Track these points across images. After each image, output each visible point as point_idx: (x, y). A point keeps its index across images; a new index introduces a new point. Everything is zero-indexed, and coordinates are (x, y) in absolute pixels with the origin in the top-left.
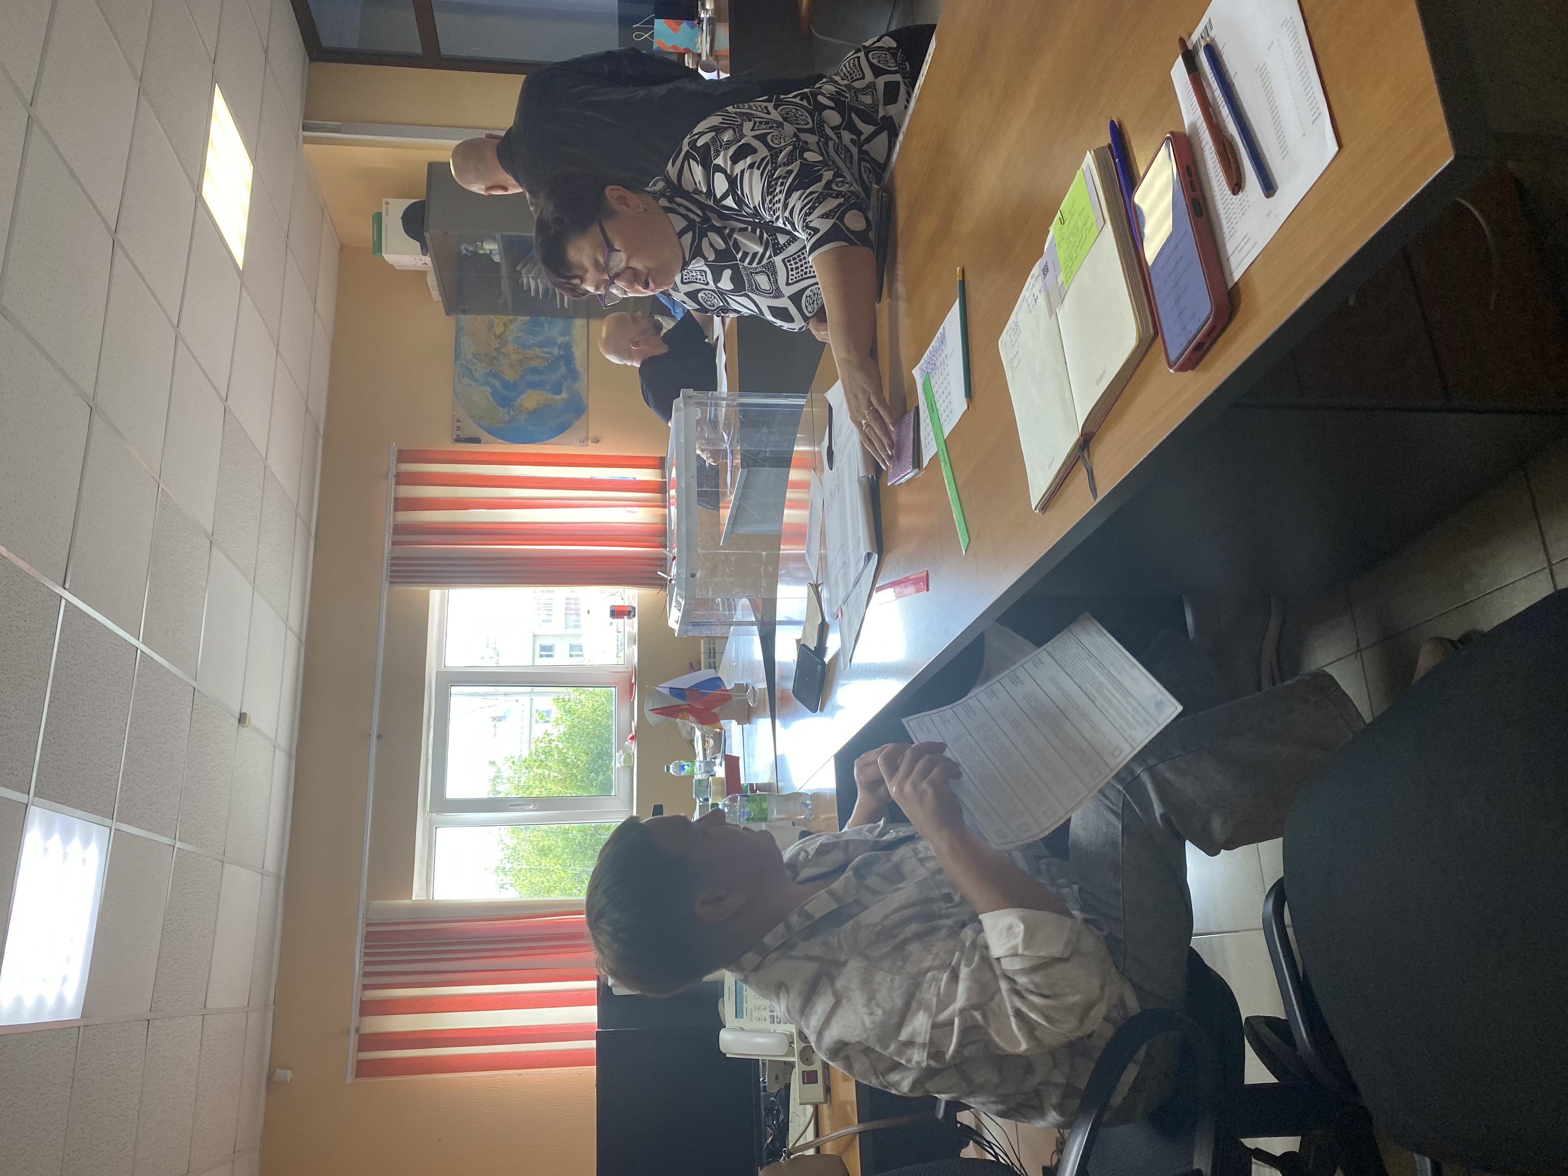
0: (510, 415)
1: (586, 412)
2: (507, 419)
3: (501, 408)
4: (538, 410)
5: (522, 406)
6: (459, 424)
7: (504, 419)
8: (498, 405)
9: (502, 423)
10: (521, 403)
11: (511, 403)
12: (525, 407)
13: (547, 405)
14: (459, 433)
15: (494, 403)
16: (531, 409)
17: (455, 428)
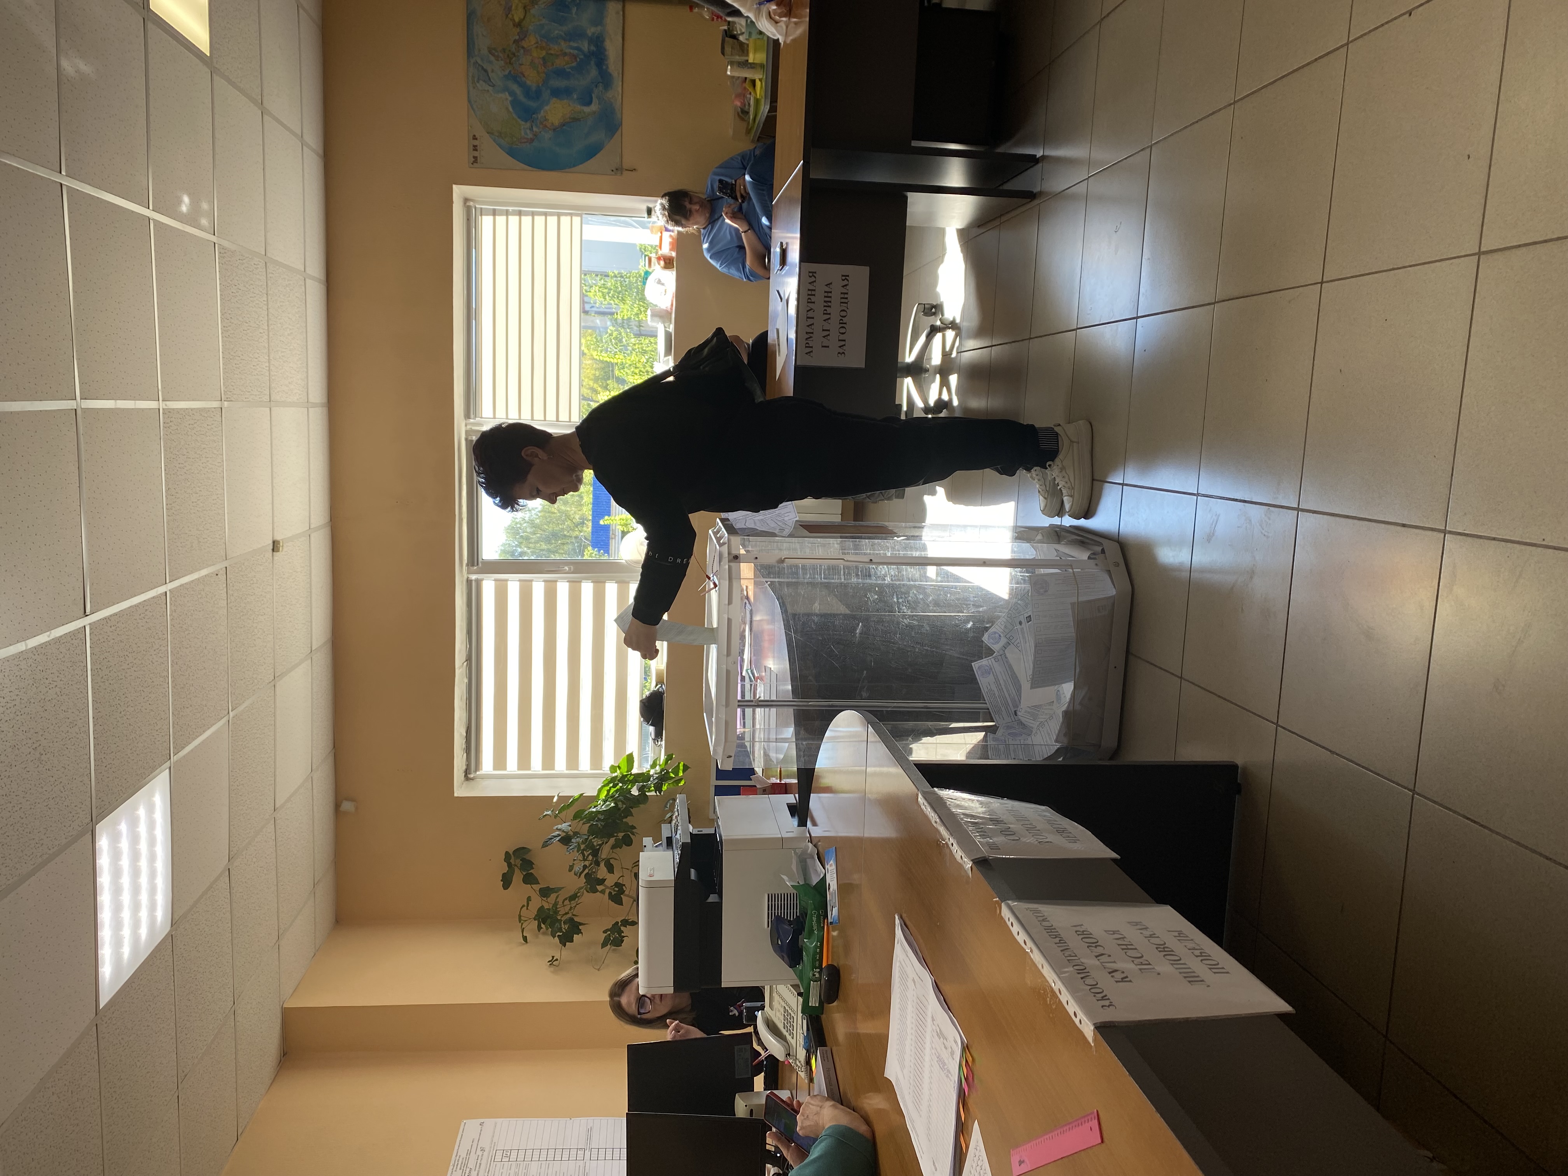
0: (533, 131)
1: (618, 133)
3: (523, 123)
4: (564, 125)
6: (476, 143)
7: (526, 136)
8: (519, 118)
9: (524, 142)
10: (545, 117)
11: (534, 116)
12: (550, 122)
13: (575, 120)
14: (476, 154)
15: (514, 116)
16: (557, 124)
17: (472, 147)
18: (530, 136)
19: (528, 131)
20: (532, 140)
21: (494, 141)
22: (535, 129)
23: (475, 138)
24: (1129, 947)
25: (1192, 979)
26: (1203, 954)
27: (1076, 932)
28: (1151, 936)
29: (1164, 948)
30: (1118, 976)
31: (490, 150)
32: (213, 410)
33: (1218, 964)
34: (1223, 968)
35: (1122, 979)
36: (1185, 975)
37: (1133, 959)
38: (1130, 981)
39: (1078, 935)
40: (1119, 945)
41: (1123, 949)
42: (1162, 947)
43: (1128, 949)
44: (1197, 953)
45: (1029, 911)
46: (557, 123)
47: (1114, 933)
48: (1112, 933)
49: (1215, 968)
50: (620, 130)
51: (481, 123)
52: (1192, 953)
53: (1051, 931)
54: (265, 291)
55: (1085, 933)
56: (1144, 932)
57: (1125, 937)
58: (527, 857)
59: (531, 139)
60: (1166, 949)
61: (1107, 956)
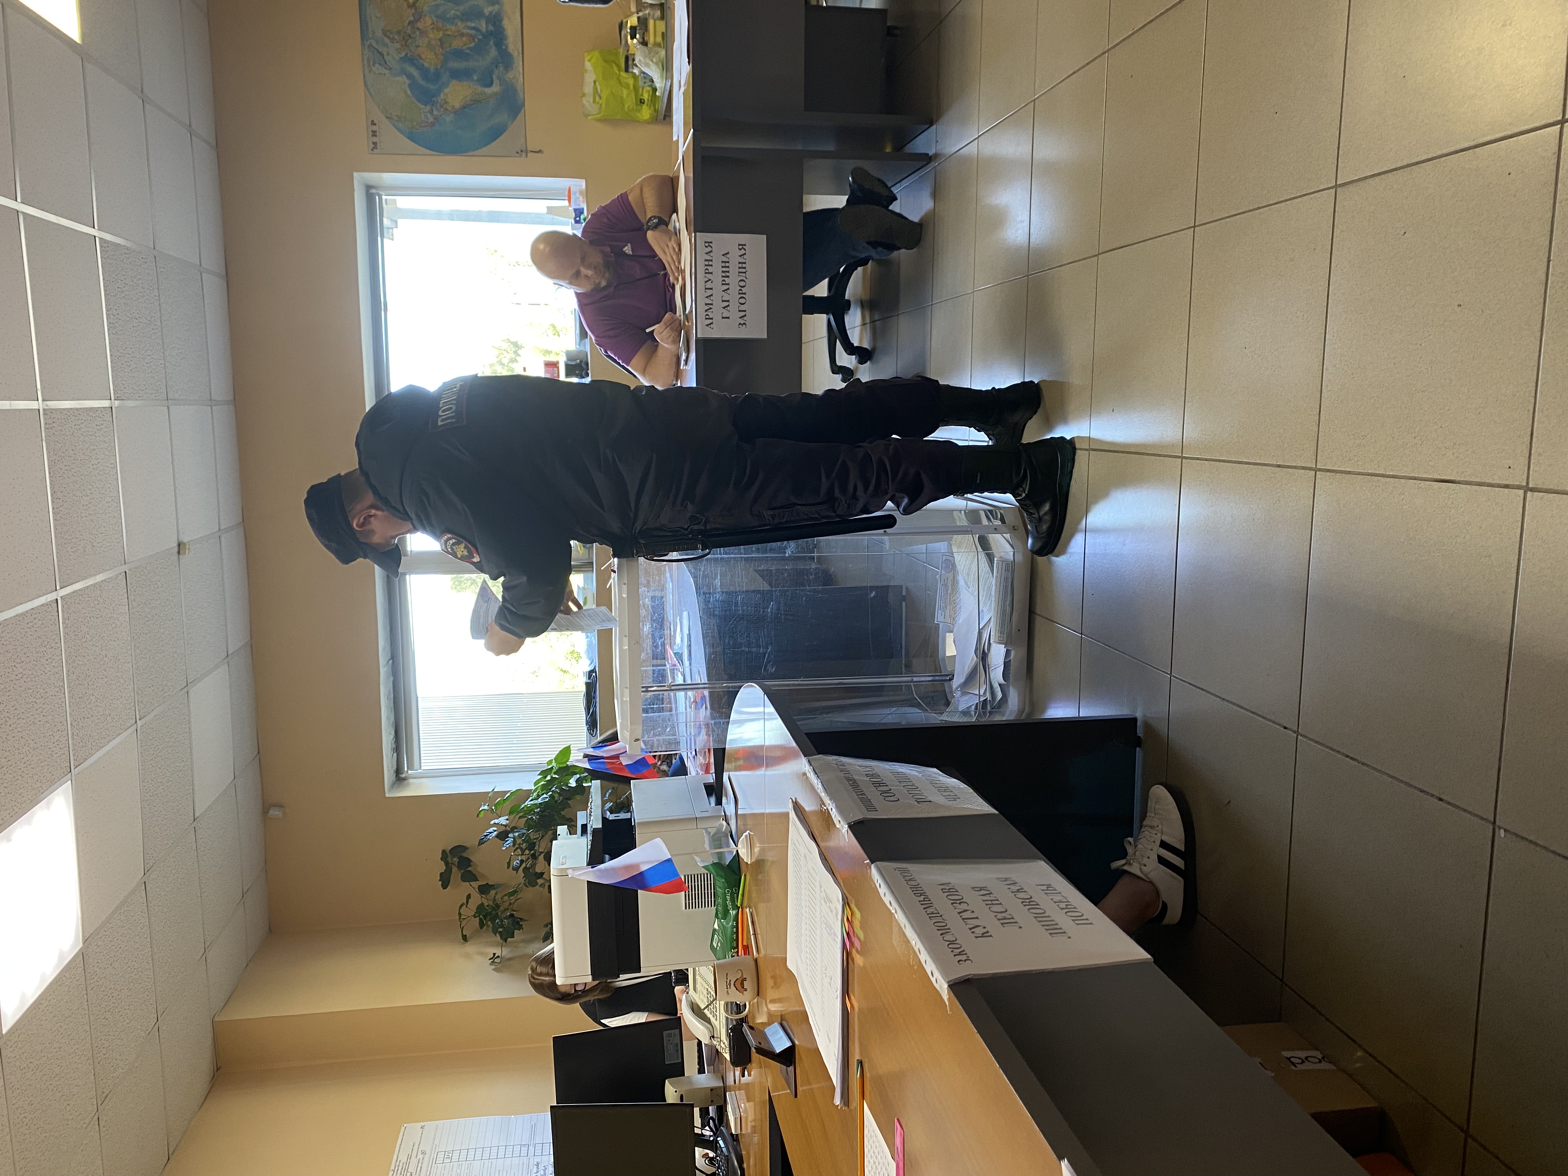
0: (434, 115)
1: (521, 114)
2: (430, 121)
3: (423, 107)
4: (465, 108)
5: (446, 103)
6: (375, 128)
7: (426, 120)
8: (419, 101)
9: (426, 126)
10: (445, 99)
11: (434, 99)
12: (451, 104)
13: (477, 102)
14: (375, 139)
15: (413, 99)
16: (458, 107)
17: (371, 133)
18: (431, 120)
19: (429, 115)
20: (433, 125)
21: (394, 125)
22: (435, 113)
23: (373, 123)
24: (994, 902)
25: (1054, 930)
26: (1069, 907)
27: (942, 890)
28: (1018, 891)
29: (1029, 902)
30: (979, 931)
31: (391, 136)
32: (103, 410)
33: (1083, 915)
34: (1087, 919)
35: (983, 934)
36: (1047, 928)
37: (996, 914)
38: (991, 936)
39: (944, 892)
40: (984, 901)
41: (987, 905)
42: (1028, 901)
43: (993, 904)
44: (1063, 905)
45: (897, 871)
46: (457, 105)
47: (981, 889)
48: (979, 889)
49: (1080, 920)
50: (523, 111)
51: (379, 108)
52: (1058, 905)
53: (917, 890)
54: (156, 286)
55: (951, 890)
56: (1012, 887)
57: (991, 893)
58: (464, 855)
59: (432, 122)
60: (1031, 903)
61: (970, 911)
